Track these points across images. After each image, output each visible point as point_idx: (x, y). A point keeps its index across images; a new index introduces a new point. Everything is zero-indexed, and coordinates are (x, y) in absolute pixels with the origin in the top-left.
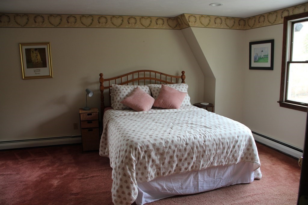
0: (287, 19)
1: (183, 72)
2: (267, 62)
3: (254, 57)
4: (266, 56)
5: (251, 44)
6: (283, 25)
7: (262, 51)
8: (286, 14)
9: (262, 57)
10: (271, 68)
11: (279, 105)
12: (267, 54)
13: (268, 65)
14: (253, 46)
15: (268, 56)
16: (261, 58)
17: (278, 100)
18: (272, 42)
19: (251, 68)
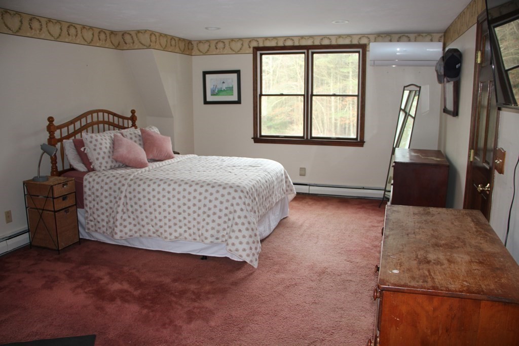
0: (256, 49)
1: (133, 112)
2: (232, 95)
3: (211, 90)
4: (229, 88)
5: (205, 73)
6: (252, 55)
7: (223, 83)
8: (254, 44)
9: (223, 89)
10: (238, 102)
11: (253, 142)
12: (231, 86)
13: (235, 98)
14: (207, 76)
15: (232, 88)
16: (221, 90)
17: (253, 136)
18: (238, 72)
19: (206, 102)
